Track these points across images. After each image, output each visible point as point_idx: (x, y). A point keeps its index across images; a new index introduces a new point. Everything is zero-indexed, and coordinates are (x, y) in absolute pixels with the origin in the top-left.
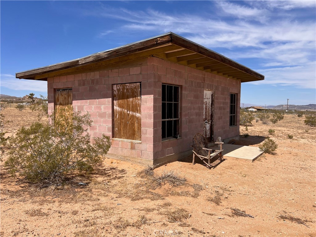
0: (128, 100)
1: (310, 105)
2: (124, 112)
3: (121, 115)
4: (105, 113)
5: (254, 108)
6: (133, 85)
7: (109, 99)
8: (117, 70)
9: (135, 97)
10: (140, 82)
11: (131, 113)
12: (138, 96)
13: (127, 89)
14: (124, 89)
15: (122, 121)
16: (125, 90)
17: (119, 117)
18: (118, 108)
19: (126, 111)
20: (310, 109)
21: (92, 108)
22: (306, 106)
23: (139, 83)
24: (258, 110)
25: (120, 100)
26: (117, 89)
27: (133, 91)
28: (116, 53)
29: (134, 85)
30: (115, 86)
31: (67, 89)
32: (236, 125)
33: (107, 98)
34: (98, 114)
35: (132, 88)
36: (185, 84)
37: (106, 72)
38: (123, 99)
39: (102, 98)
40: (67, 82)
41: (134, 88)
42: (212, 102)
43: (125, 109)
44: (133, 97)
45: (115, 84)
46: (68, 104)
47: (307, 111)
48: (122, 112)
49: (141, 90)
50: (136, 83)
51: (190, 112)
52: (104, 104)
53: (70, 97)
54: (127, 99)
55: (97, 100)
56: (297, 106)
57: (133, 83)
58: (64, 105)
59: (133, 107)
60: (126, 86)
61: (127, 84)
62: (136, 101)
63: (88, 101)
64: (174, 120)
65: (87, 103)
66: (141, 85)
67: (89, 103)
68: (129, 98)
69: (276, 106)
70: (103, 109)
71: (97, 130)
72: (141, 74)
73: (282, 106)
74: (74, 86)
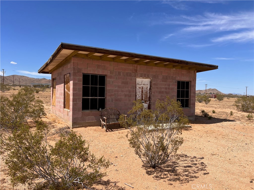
2: (67, 92)
4: (62, 93)
10: (70, 73)
32: (190, 108)
36: (110, 74)
42: (150, 87)
51: (117, 93)
52: (62, 87)
64: (98, 98)
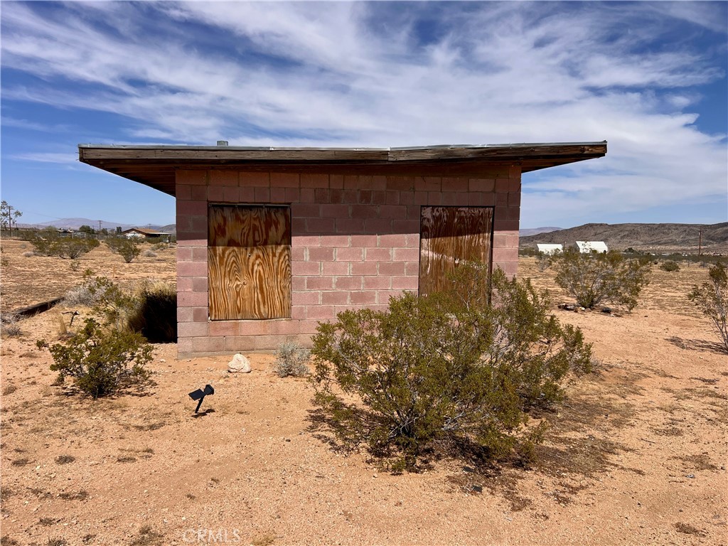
0: (460, 238)
2: (446, 263)
3: (439, 267)
4: (402, 264)
5: (139, 232)
6: (477, 212)
7: (412, 235)
8: (437, 179)
9: (479, 232)
10: (494, 207)
11: (463, 262)
12: (485, 232)
13: (461, 218)
14: (452, 216)
15: (439, 278)
16: (456, 220)
17: (431, 271)
18: (431, 254)
19: (451, 258)
21: (361, 253)
23: (492, 209)
24: (148, 235)
25: (438, 237)
26: (433, 217)
27: (475, 222)
28: (498, 154)
29: (479, 212)
30: (429, 210)
31: (261, 207)
33: (406, 233)
34: (378, 266)
35: (473, 217)
37: (406, 178)
38: (448, 236)
39: (391, 234)
40: (269, 188)
41: (479, 216)
43: (450, 255)
44: (474, 234)
45: (428, 206)
46: (265, 243)
48: (442, 262)
49: (493, 220)
50: (486, 207)
52: (399, 245)
53: (277, 228)
54: (457, 236)
55: (378, 237)
57: (476, 207)
58: (246, 246)
59: (469, 251)
60: (460, 212)
61: (463, 209)
62: (479, 240)
63: (349, 238)
65: (345, 242)
66: (494, 211)
67: (352, 242)
68: (462, 235)
70: (394, 256)
71: (376, 301)
72: (494, 191)
74: (298, 201)
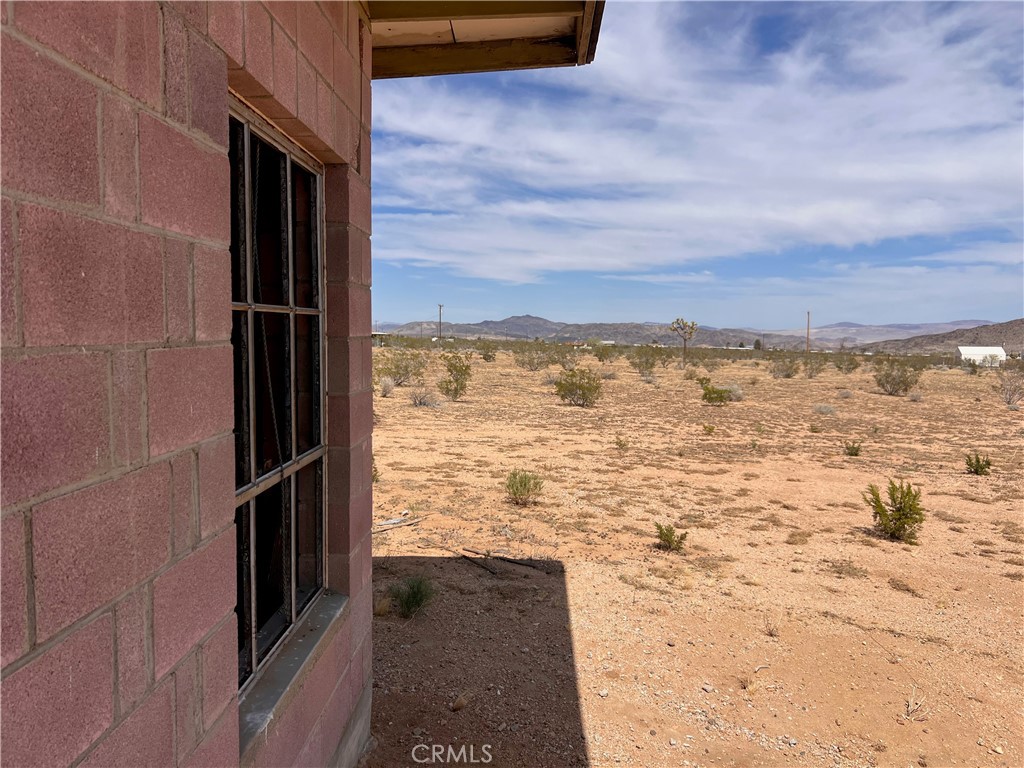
1: (486, 323)
20: (486, 333)
22: (477, 325)
47: (479, 339)
56: (456, 325)
69: (403, 326)
73: (420, 324)
